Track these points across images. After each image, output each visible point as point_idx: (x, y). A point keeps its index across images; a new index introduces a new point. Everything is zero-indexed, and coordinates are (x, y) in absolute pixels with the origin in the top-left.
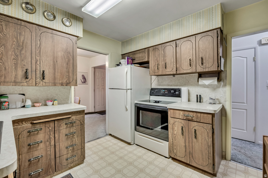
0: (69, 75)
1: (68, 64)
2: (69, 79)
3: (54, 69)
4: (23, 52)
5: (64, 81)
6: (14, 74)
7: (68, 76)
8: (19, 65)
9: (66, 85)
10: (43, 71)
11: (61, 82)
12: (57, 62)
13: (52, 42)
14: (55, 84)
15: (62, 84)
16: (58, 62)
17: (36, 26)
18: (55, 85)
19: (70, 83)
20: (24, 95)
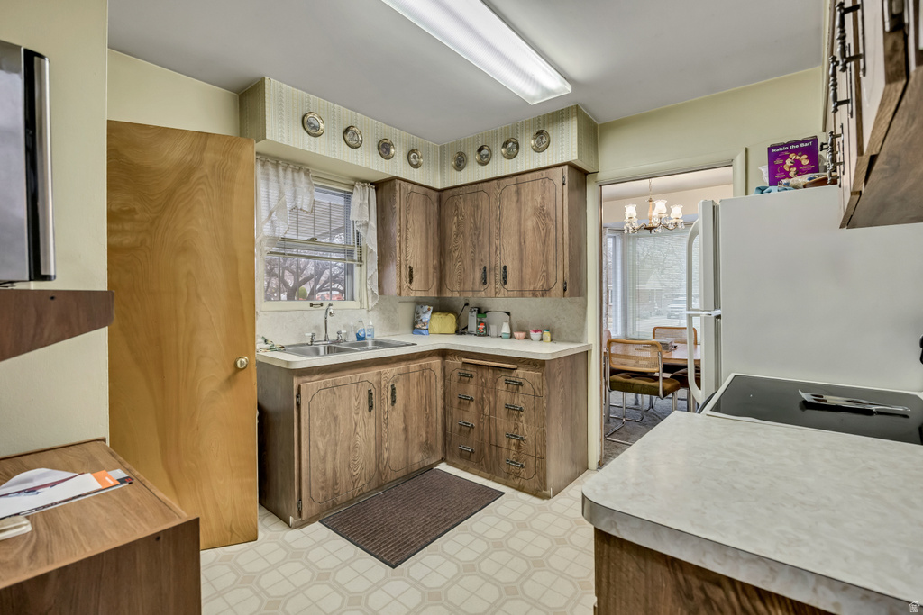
0: (547, 271)
1: (544, 243)
2: (547, 280)
3: (521, 260)
4: (481, 237)
5: (539, 286)
6: (472, 276)
7: (545, 274)
8: (476, 261)
9: (543, 296)
10: (505, 267)
11: (531, 288)
12: (524, 242)
13: (518, 201)
14: (521, 293)
15: (534, 294)
16: (527, 243)
17: (495, 181)
18: (522, 296)
19: (549, 289)
20: (508, 313)
